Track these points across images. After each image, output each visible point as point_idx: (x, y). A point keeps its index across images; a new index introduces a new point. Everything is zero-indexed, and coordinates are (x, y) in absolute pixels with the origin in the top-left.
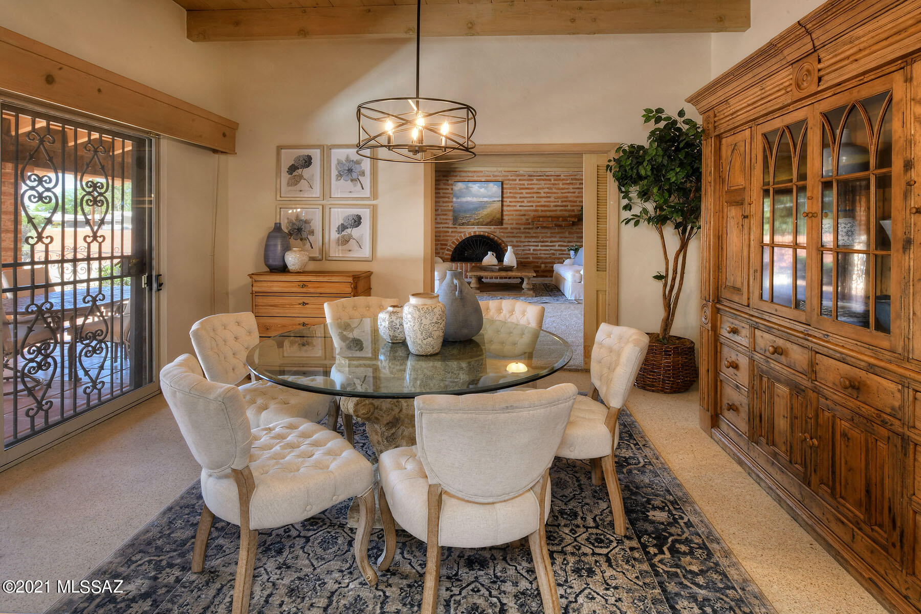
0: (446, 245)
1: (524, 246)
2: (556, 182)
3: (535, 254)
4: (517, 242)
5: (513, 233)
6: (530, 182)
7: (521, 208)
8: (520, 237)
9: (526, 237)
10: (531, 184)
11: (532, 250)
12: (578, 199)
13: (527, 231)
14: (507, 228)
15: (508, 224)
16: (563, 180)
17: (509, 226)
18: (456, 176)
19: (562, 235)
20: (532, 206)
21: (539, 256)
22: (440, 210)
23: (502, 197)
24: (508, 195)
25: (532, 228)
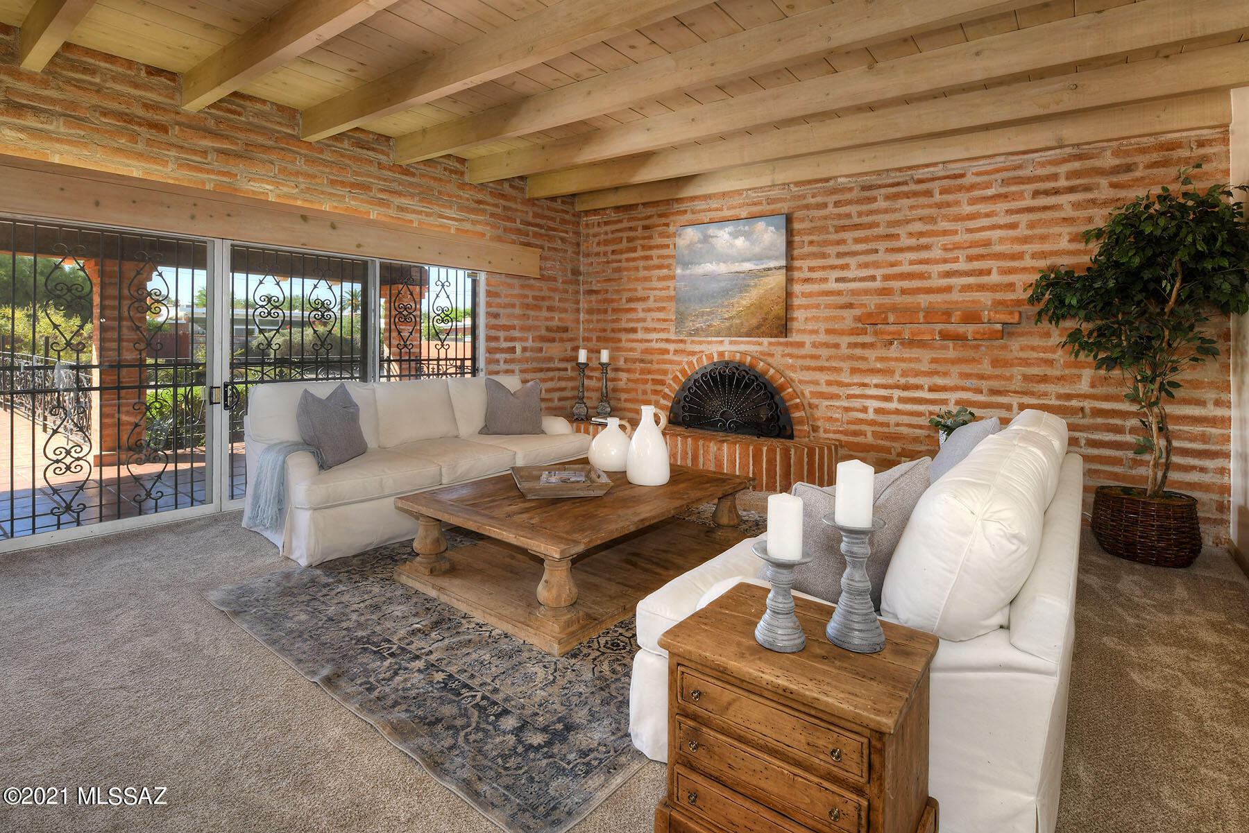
0: (662, 383)
1: (849, 397)
2: (949, 198)
3: (883, 424)
4: (829, 383)
5: (817, 357)
6: (865, 208)
7: (841, 286)
8: (837, 370)
9: (854, 371)
10: (871, 213)
11: (871, 411)
12: (1025, 247)
13: (858, 352)
14: (801, 345)
15: (804, 331)
16: (973, 187)
17: (808, 339)
18: (685, 212)
19: (967, 369)
20: (873, 278)
21: (893, 429)
22: (652, 299)
23: (790, 256)
24: (807, 249)
25: (871, 346)
